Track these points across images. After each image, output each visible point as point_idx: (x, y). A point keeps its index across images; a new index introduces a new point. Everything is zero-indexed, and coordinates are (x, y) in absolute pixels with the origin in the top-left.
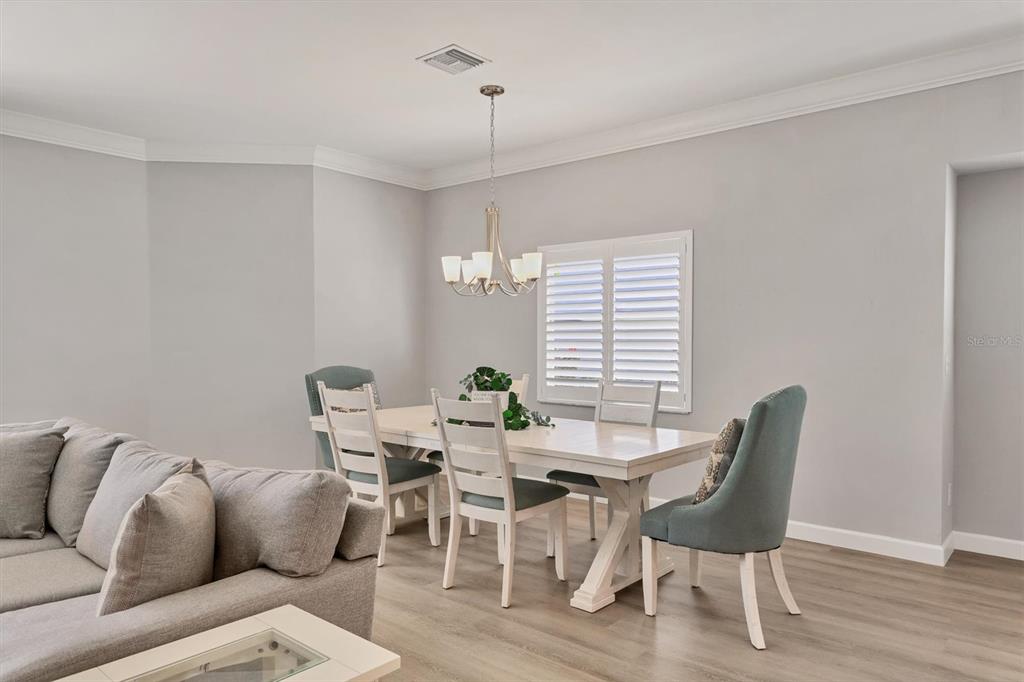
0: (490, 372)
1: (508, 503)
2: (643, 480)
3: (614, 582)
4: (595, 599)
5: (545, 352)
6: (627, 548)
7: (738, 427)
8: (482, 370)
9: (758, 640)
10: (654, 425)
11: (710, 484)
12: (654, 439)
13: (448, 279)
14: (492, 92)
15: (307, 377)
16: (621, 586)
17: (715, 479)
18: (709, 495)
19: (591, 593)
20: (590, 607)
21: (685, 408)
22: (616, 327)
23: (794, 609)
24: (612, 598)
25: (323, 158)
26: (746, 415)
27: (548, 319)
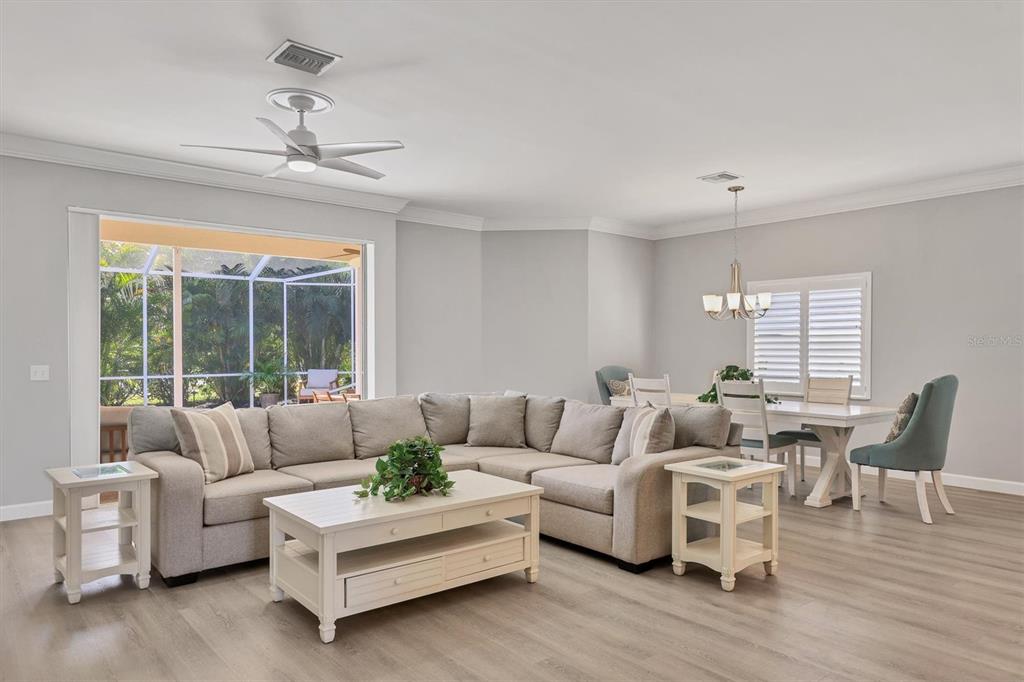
0: (736, 369)
1: (766, 443)
2: (848, 430)
3: (831, 494)
4: (820, 501)
5: (753, 357)
6: (838, 475)
7: (915, 398)
8: (730, 368)
9: (927, 518)
10: (848, 404)
11: (896, 432)
12: (849, 410)
13: (707, 309)
14: (736, 189)
15: (597, 373)
16: (835, 497)
17: (900, 429)
18: (895, 437)
19: (817, 497)
20: (818, 504)
21: (866, 396)
22: (811, 340)
23: (950, 510)
24: (830, 503)
25: (596, 225)
26: (919, 392)
27: (756, 333)
